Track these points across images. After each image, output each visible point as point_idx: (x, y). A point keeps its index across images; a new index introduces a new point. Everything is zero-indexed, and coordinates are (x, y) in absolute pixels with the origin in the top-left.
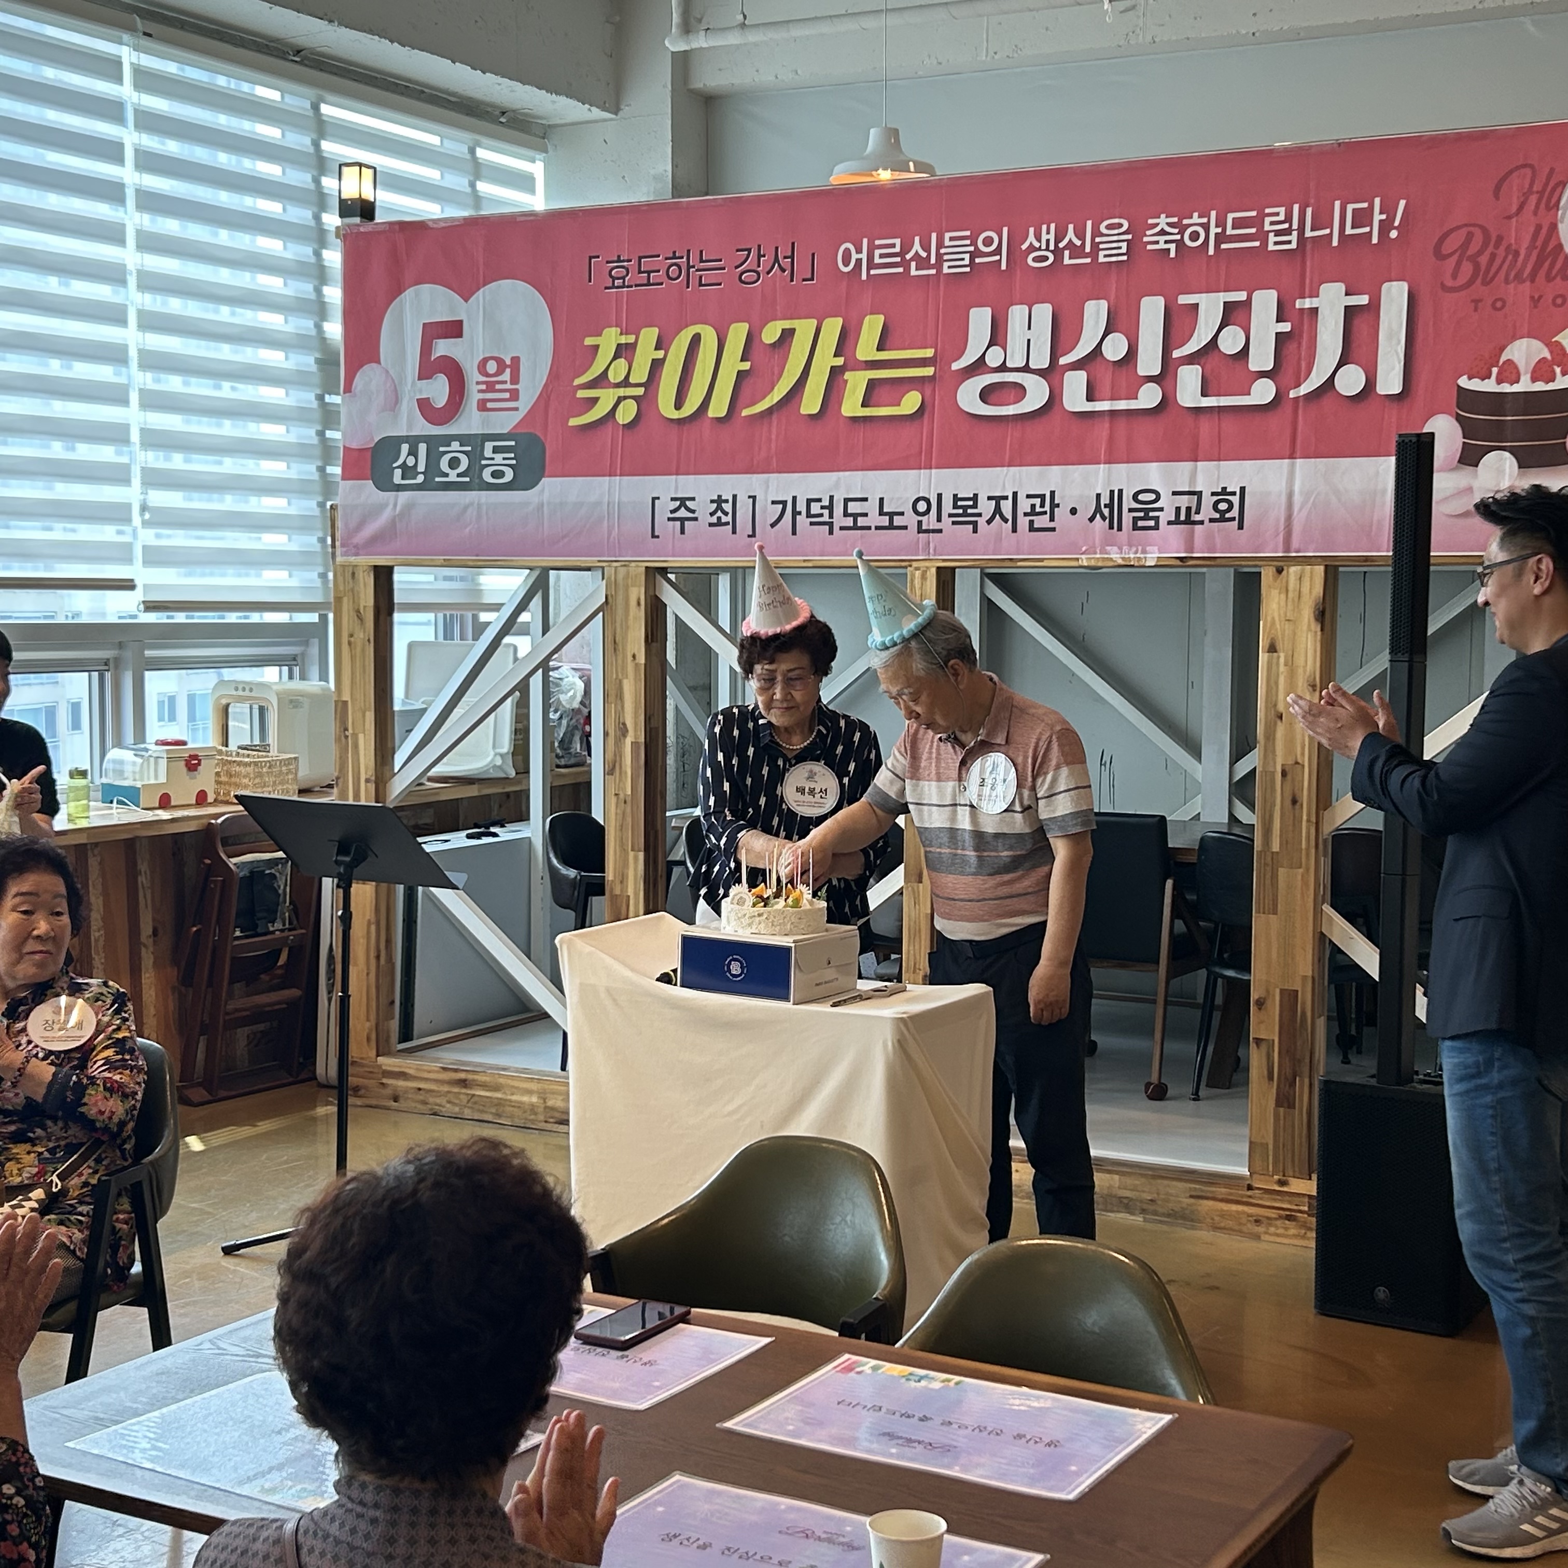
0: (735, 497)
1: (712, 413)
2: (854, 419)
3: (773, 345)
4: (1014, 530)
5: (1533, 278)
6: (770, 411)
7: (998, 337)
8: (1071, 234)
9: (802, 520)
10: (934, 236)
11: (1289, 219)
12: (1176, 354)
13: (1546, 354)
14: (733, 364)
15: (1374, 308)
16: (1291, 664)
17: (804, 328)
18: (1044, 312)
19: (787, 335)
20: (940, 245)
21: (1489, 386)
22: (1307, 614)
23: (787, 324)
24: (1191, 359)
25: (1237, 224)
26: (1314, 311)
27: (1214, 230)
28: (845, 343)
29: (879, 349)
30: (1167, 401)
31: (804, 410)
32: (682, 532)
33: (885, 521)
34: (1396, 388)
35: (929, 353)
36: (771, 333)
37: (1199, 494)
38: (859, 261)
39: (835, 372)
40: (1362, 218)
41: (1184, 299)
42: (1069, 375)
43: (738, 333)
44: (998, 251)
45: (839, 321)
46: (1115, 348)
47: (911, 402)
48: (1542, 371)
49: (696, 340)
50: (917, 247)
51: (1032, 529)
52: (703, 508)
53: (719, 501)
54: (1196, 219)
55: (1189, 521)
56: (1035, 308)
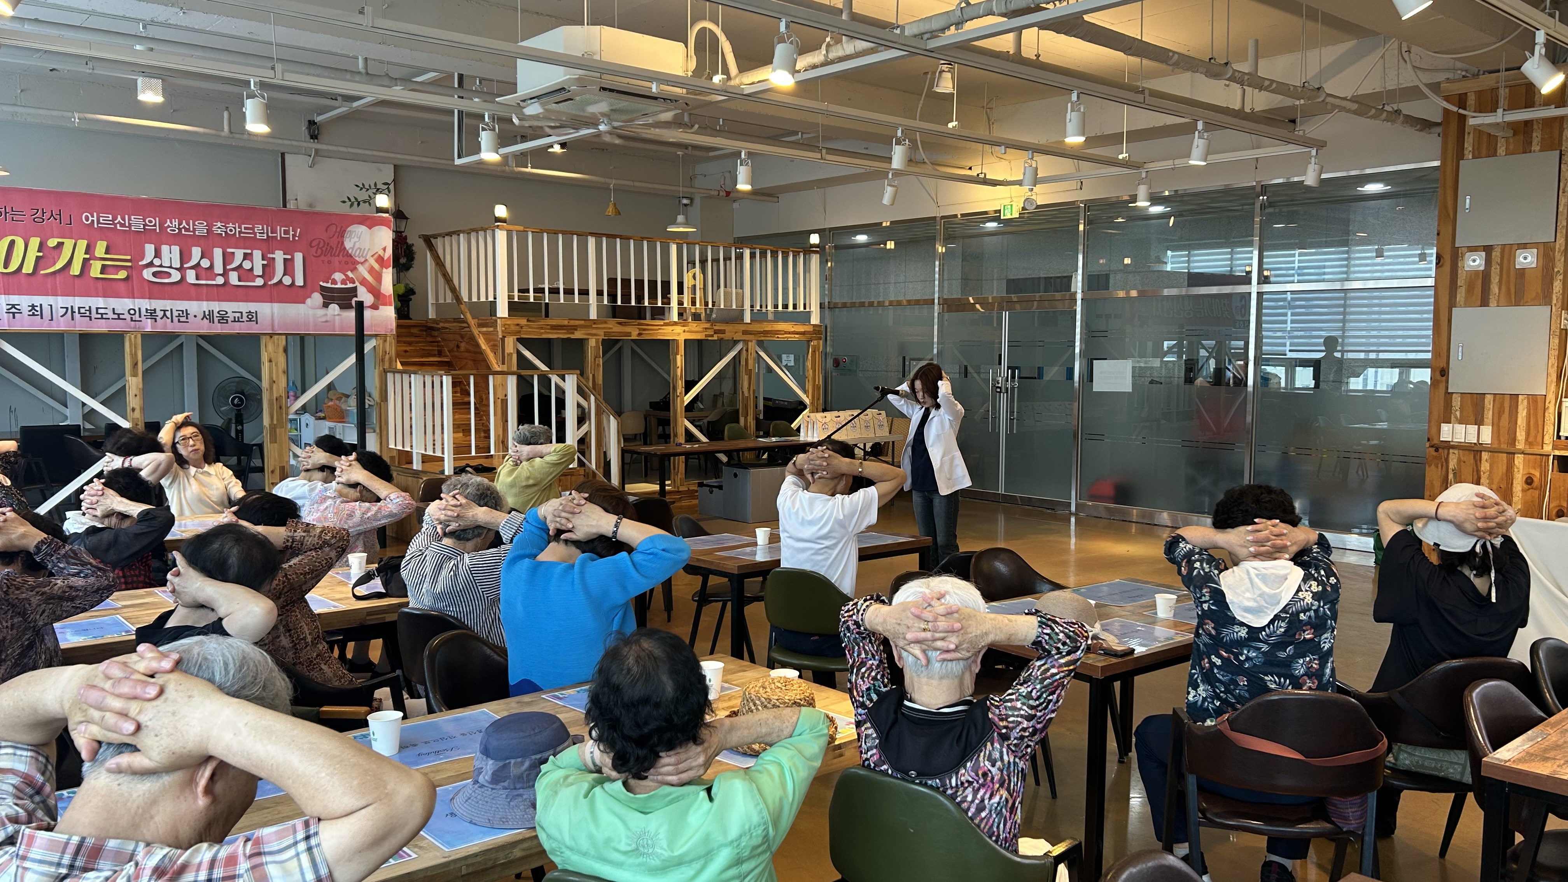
0: (41, 305)
1: (24, 271)
2: (97, 278)
3: (54, 248)
4: (172, 321)
5: (338, 256)
6: (54, 273)
7: (158, 254)
8: (184, 224)
9: (77, 315)
10: (127, 217)
11: (263, 229)
12: (228, 267)
13: (344, 277)
14: (33, 253)
15: (292, 260)
16: (276, 365)
17: (69, 243)
18: (176, 249)
19: (60, 245)
20: (130, 219)
21: (329, 285)
22: (281, 350)
23: (60, 240)
24: (233, 270)
25: (245, 228)
26: (274, 259)
27: (238, 230)
28: (89, 249)
29: (106, 253)
30: (226, 283)
31: (71, 273)
32: (14, 317)
33: (116, 316)
34: (302, 284)
35: (129, 257)
36: (52, 243)
37: (241, 313)
38: (93, 221)
39: (86, 262)
40: (286, 232)
41: (229, 250)
42: (188, 271)
43: (35, 242)
44: (155, 225)
45: (85, 242)
46: (205, 263)
47: (122, 274)
48: (343, 282)
49: (12, 243)
50: (119, 219)
51: (179, 321)
52: (25, 309)
53: (33, 306)
54: (231, 225)
55: (239, 321)
56: (173, 247)
